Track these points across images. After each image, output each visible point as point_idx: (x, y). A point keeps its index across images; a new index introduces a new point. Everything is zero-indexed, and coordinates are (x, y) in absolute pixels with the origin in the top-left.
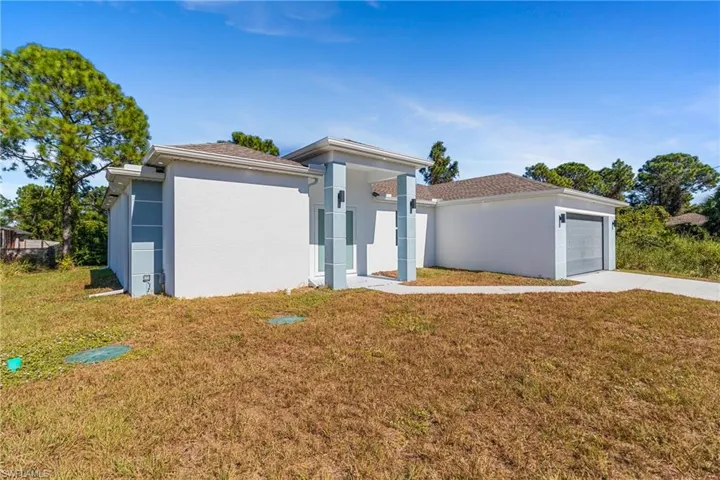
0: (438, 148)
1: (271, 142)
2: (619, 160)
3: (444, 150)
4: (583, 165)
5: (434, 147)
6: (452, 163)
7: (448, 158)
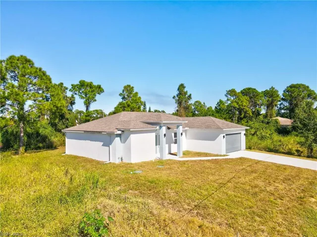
0: (182, 87)
1: (100, 86)
2: (272, 87)
3: (185, 87)
4: (255, 89)
5: (180, 86)
6: (189, 94)
7: (187, 91)
